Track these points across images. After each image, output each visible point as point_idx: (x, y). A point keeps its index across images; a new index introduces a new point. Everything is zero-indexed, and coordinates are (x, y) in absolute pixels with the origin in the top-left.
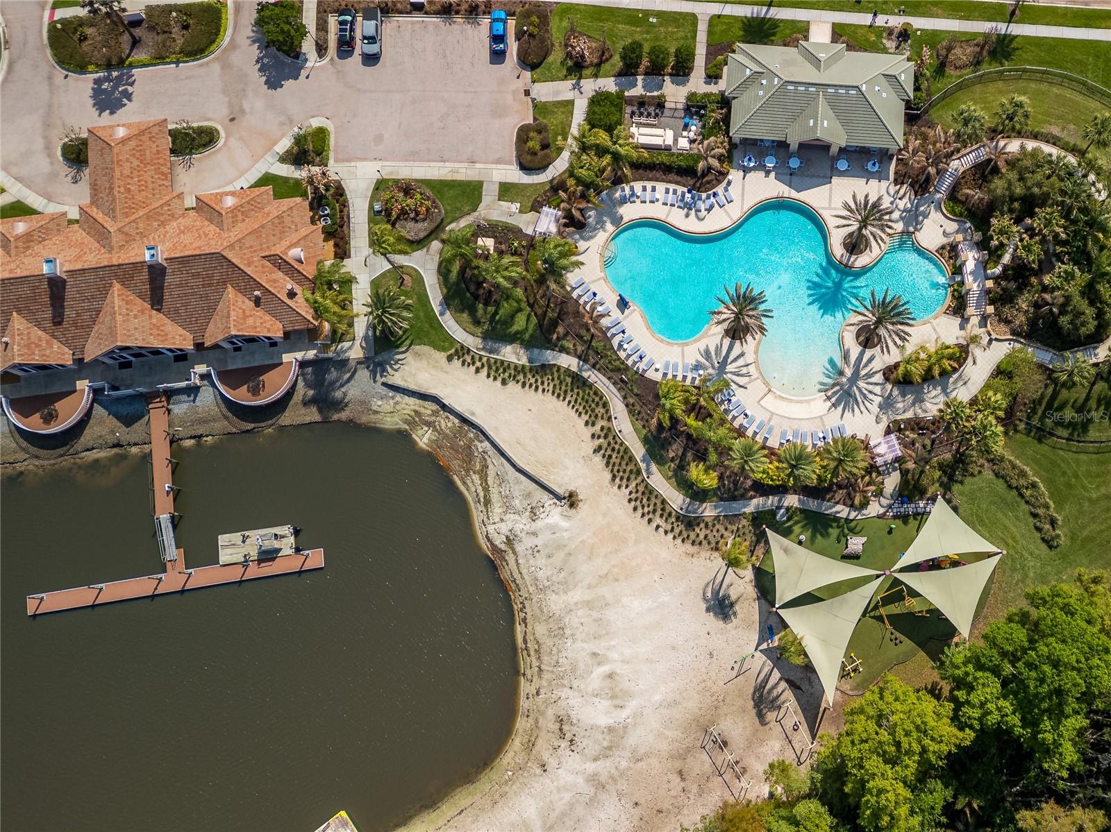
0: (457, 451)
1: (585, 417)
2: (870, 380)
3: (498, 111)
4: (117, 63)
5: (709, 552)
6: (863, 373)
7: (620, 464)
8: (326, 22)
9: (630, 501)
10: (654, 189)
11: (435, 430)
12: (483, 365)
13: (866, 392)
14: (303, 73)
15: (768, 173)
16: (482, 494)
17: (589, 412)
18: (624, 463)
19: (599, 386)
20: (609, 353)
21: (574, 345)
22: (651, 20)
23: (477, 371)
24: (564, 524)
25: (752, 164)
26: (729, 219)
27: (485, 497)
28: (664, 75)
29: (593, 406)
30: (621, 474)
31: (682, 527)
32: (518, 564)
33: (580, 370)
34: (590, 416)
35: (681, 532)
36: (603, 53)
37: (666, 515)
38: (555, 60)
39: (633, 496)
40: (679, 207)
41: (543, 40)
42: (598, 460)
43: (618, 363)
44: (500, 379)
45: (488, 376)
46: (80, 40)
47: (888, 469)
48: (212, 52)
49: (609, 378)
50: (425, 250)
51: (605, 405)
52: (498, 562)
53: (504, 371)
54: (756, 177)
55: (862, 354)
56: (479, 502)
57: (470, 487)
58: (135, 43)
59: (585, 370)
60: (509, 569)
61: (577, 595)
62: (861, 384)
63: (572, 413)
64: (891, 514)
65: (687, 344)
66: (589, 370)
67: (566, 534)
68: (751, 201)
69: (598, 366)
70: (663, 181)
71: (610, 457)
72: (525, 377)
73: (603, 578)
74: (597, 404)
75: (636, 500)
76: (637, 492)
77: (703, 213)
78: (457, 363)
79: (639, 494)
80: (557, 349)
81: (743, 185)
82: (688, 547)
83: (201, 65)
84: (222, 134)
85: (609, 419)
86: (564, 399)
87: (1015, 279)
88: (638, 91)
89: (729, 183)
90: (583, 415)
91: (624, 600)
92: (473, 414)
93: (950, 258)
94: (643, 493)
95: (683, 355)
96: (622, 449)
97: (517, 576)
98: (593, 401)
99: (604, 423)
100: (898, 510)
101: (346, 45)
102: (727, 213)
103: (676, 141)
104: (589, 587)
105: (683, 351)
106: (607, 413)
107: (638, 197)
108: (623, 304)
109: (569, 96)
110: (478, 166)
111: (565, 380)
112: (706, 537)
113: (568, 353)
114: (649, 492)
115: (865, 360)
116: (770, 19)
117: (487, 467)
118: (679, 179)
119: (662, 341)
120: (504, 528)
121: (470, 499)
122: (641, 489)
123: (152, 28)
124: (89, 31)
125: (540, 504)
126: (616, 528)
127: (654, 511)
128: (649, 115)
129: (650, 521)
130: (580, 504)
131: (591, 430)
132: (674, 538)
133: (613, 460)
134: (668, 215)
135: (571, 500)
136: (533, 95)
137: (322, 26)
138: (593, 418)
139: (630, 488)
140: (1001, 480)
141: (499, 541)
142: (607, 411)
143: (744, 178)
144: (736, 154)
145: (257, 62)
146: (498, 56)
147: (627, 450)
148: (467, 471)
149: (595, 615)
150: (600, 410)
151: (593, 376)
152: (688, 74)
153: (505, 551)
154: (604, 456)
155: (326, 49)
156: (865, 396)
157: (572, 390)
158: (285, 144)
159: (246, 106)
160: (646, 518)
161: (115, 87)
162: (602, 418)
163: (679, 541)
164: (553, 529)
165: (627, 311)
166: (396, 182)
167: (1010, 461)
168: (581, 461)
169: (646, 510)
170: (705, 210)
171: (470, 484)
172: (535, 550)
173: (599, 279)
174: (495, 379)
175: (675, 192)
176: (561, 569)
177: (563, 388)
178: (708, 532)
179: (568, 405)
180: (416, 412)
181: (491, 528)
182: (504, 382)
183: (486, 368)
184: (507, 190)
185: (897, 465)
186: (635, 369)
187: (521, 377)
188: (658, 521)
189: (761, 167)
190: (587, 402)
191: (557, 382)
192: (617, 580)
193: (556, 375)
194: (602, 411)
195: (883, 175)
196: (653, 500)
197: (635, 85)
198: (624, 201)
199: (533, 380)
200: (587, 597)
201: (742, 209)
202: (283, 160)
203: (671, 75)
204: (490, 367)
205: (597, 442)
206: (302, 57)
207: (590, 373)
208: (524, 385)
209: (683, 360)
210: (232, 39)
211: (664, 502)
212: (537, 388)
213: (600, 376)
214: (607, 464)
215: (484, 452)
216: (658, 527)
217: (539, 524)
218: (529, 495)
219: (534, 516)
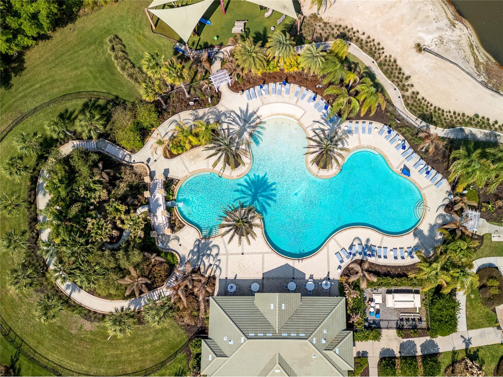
0: (497, 76)
1: (419, 97)
7: (392, 69)
9: (383, 48)
10: (396, 259)
12: (493, 125)
15: (311, 278)
16: (476, 51)
17: (417, 100)
18: (390, 70)
19: (413, 117)
23: (496, 122)
24: (421, 34)
25: (324, 282)
26: (337, 239)
27: (473, 49)
28: (401, 357)
29: (415, 104)
30: (391, 64)
31: (348, 34)
32: (446, 12)
33: (428, 126)
34: (416, 97)
35: (349, 32)
36: (453, 372)
37: (359, 40)
38: (489, 363)
39: (381, 51)
40: (375, 246)
42: (406, 71)
44: (480, 118)
45: (488, 120)
51: (407, 105)
52: (457, 15)
53: (478, 122)
54: (320, 275)
56: (476, 47)
57: (483, 55)
59: (424, 126)
63: (428, 100)
64: (216, 48)
65: (357, 148)
66: (421, 127)
67: (419, 29)
68: (322, 255)
70: (389, 266)
71: (400, 73)
72: (464, 120)
74: (413, 105)
75: (379, 49)
77: (356, 243)
79: (378, 52)
81: (329, 267)
82: (343, 25)
85: (403, 96)
86: (435, 107)
88: (419, 341)
89: (340, 267)
90: (421, 98)
94: (375, 52)
95: (359, 139)
96: (392, 78)
97: (444, 6)
98: (416, 107)
99: (406, 94)
102: (340, 246)
103: (384, 300)
105: (360, 143)
107: (406, 251)
109: (472, 333)
112: (333, 29)
114: (371, 53)
117: (475, 67)
120: (457, 32)
121: (482, 49)
122: (377, 55)
125: (438, 46)
126: (389, 33)
127: (367, 42)
129: (369, 37)
130: (414, 46)
131: (413, 89)
132: (352, 29)
133: (397, 72)
134: (382, 239)
135: (419, 48)
138: (414, 96)
139: (383, 56)
141: (459, 25)
142: (405, 101)
143: (329, 273)
147: (389, 78)
148: (487, 64)
150: (410, 102)
151: (418, 123)
152: (381, 358)
153: (454, 20)
154: (403, 74)
157: (431, 113)
160: (371, 39)
162: (408, 97)
163: (349, 27)
164: (428, 32)
165: (402, 167)
168: (417, 71)
169: (372, 44)
170: (355, 246)
171: (483, 57)
172: (437, 20)
173: (425, 188)
174: (483, 118)
175: (379, 258)
176: (419, 9)
177: (437, 114)
178: (332, 32)
179: (432, 104)
181: (466, 31)
182: (477, 116)
183: (491, 124)
187: (467, 120)
188: (364, 38)
189: (317, 281)
190: (420, 106)
191: (442, 118)
193: (443, 122)
195: (224, 282)
196: (368, 49)
197: (422, 346)
198: (417, 248)
199: (458, 118)
201: (328, 249)
203: (395, 358)
204: (488, 124)
205: (409, 82)
207: (421, 125)
208: (463, 115)
209: (359, 135)
211: (362, 48)
212: (455, 113)
213: (414, 123)
214: (400, 69)
215: (480, 76)
216: (364, 34)
217: (437, 35)
218: (447, 51)
219: (441, 39)
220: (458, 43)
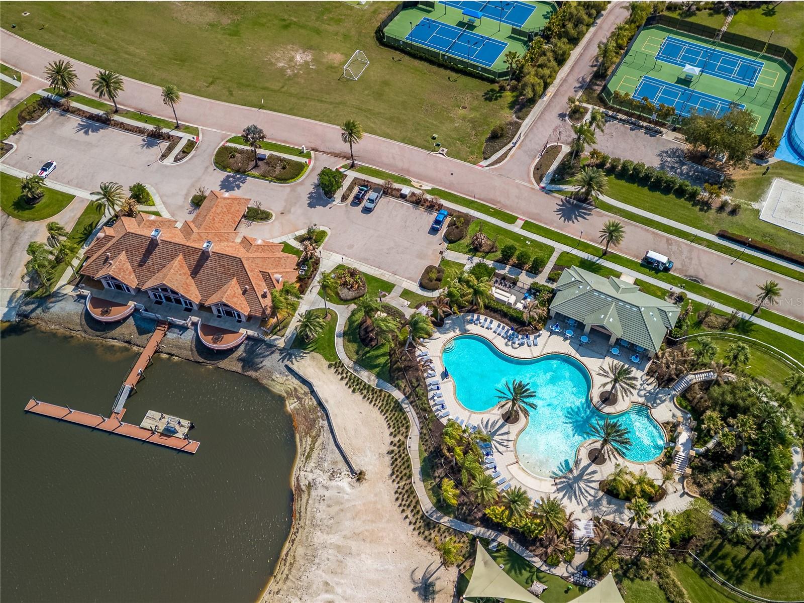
0: (306, 420)
1: (392, 430)
2: (589, 484)
3: (421, 256)
4: (241, 172)
5: (433, 549)
6: (585, 477)
7: (400, 467)
8: (353, 188)
9: (396, 492)
10: (491, 322)
11: (300, 403)
12: (346, 377)
13: (583, 491)
14: (329, 205)
15: (566, 339)
16: (308, 451)
17: (396, 428)
18: (403, 467)
19: (409, 415)
20: (424, 398)
21: (405, 386)
22: (527, 242)
23: (342, 379)
24: (348, 489)
25: (557, 330)
26: (531, 354)
27: (309, 453)
28: (523, 270)
29: (400, 425)
30: (398, 473)
31: (422, 524)
32: (307, 502)
33: (402, 402)
34: (395, 431)
35: (420, 527)
36: (493, 248)
37: (415, 511)
38: (464, 243)
39: (400, 490)
40: (503, 337)
41: (461, 231)
42: (388, 459)
43: (426, 406)
44: (352, 389)
45: (347, 384)
46: (231, 157)
47: (581, 548)
48: (290, 183)
49: (417, 413)
50: (346, 306)
51: (408, 427)
52: (296, 497)
53: (357, 385)
54: (557, 338)
55: (589, 465)
56: (304, 455)
57: (303, 444)
58: (256, 166)
59: (405, 403)
60: (300, 504)
61: (333, 539)
62: (582, 485)
63: (385, 425)
64: (572, 580)
65: (475, 413)
66: (408, 404)
67: (346, 497)
68: (549, 350)
69: (413, 404)
70: (499, 320)
71: (396, 460)
72: (368, 392)
73: (356, 535)
74: (403, 425)
75: (400, 494)
76: (403, 489)
77: (516, 345)
78: (333, 370)
79: (404, 491)
80: (394, 384)
81: (547, 340)
82: (420, 539)
83: (281, 186)
84: (274, 218)
85: (406, 437)
86: (384, 414)
87: (712, 460)
88: (505, 271)
89: (539, 336)
90: (391, 428)
91: (363, 556)
92: (327, 402)
93: (671, 431)
94: (407, 491)
95: (469, 418)
96: (406, 458)
97: (303, 510)
98: (401, 422)
99: (402, 438)
100: (578, 579)
101: (358, 200)
102: (531, 350)
103: (515, 303)
104: (345, 537)
105: (470, 416)
106: (406, 432)
107: (480, 323)
108: (445, 375)
109: (464, 262)
110: (397, 276)
111: (390, 403)
112: (435, 538)
113: (399, 389)
114: (411, 492)
115: (589, 471)
116: (598, 264)
117: (319, 436)
118: (509, 322)
119: (460, 405)
120: (310, 477)
121: (299, 451)
122: (406, 488)
123: (267, 163)
124: (238, 155)
125: (339, 471)
126: (379, 506)
127: (409, 506)
128: (506, 285)
129: (403, 511)
130: (364, 482)
131: (392, 439)
132: (414, 529)
133: (397, 463)
134: (494, 339)
135: (359, 476)
136: (444, 255)
137: (350, 189)
138: (396, 432)
139: (400, 485)
140: (662, 592)
141: (303, 483)
143: (549, 336)
144: (549, 322)
145: (309, 194)
146: (434, 231)
147: (408, 460)
148: (306, 434)
149: (340, 557)
150: (403, 430)
151: (407, 407)
152: (537, 274)
153: (304, 491)
154: (392, 458)
155: (347, 199)
156: (582, 493)
157: (392, 411)
158: (303, 232)
159: (293, 210)
160: (402, 508)
161: (235, 182)
162: (402, 435)
163: (416, 533)
164: (340, 490)
166: (349, 268)
167: (673, 580)
168: (377, 456)
169: (404, 503)
170: (518, 344)
171: (304, 442)
172: (322, 499)
173: (437, 357)
174: (350, 387)
175: (503, 328)
176: (332, 518)
177: (387, 408)
178: (438, 535)
179: (385, 419)
180: (295, 389)
181: (302, 473)
182: (354, 391)
183: (347, 379)
184: (406, 294)
185: (588, 548)
186: (436, 414)
187: (365, 392)
188: (408, 512)
189: (562, 334)
190: (397, 421)
191: (385, 403)
192: (364, 540)
193: (386, 399)
194: (404, 430)
195: (640, 367)
196: (411, 498)
197: (504, 269)
198: (471, 322)
199: (371, 397)
200: (340, 543)
201: (542, 351)
202: (296, 239)
203: (527, 271)
204: (350, 379)
205: (392, 448)
206: (332, 199)
208: (364, 397)
209: (468, 421)
210: (303, 181)
211: (418, 502)
212: (371, 402)
213: (412, 410)
214: (392, 464)
215: (322, 427)
216: (407, 517)
217: (333, 483)
218: (335, 463)
219: (332, 477)
220: (319, 465)
